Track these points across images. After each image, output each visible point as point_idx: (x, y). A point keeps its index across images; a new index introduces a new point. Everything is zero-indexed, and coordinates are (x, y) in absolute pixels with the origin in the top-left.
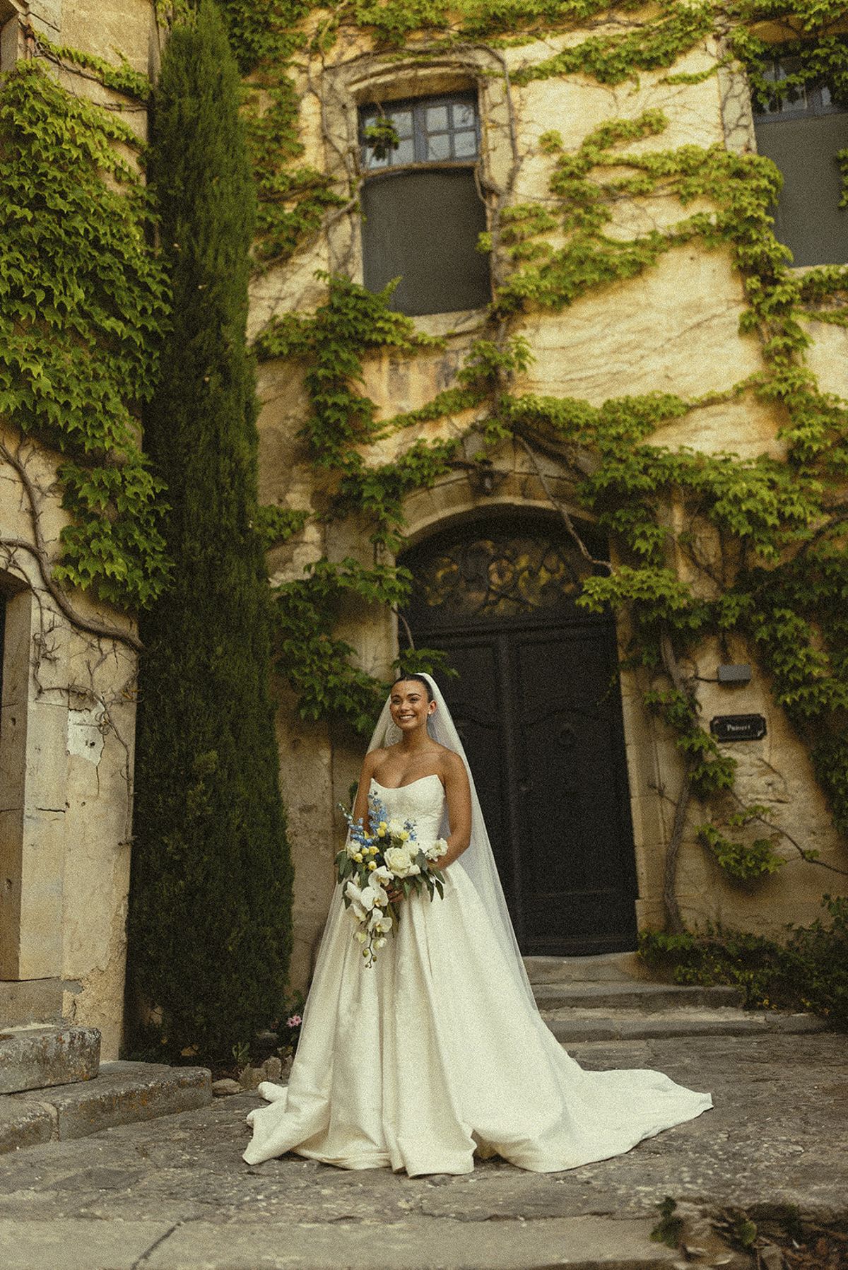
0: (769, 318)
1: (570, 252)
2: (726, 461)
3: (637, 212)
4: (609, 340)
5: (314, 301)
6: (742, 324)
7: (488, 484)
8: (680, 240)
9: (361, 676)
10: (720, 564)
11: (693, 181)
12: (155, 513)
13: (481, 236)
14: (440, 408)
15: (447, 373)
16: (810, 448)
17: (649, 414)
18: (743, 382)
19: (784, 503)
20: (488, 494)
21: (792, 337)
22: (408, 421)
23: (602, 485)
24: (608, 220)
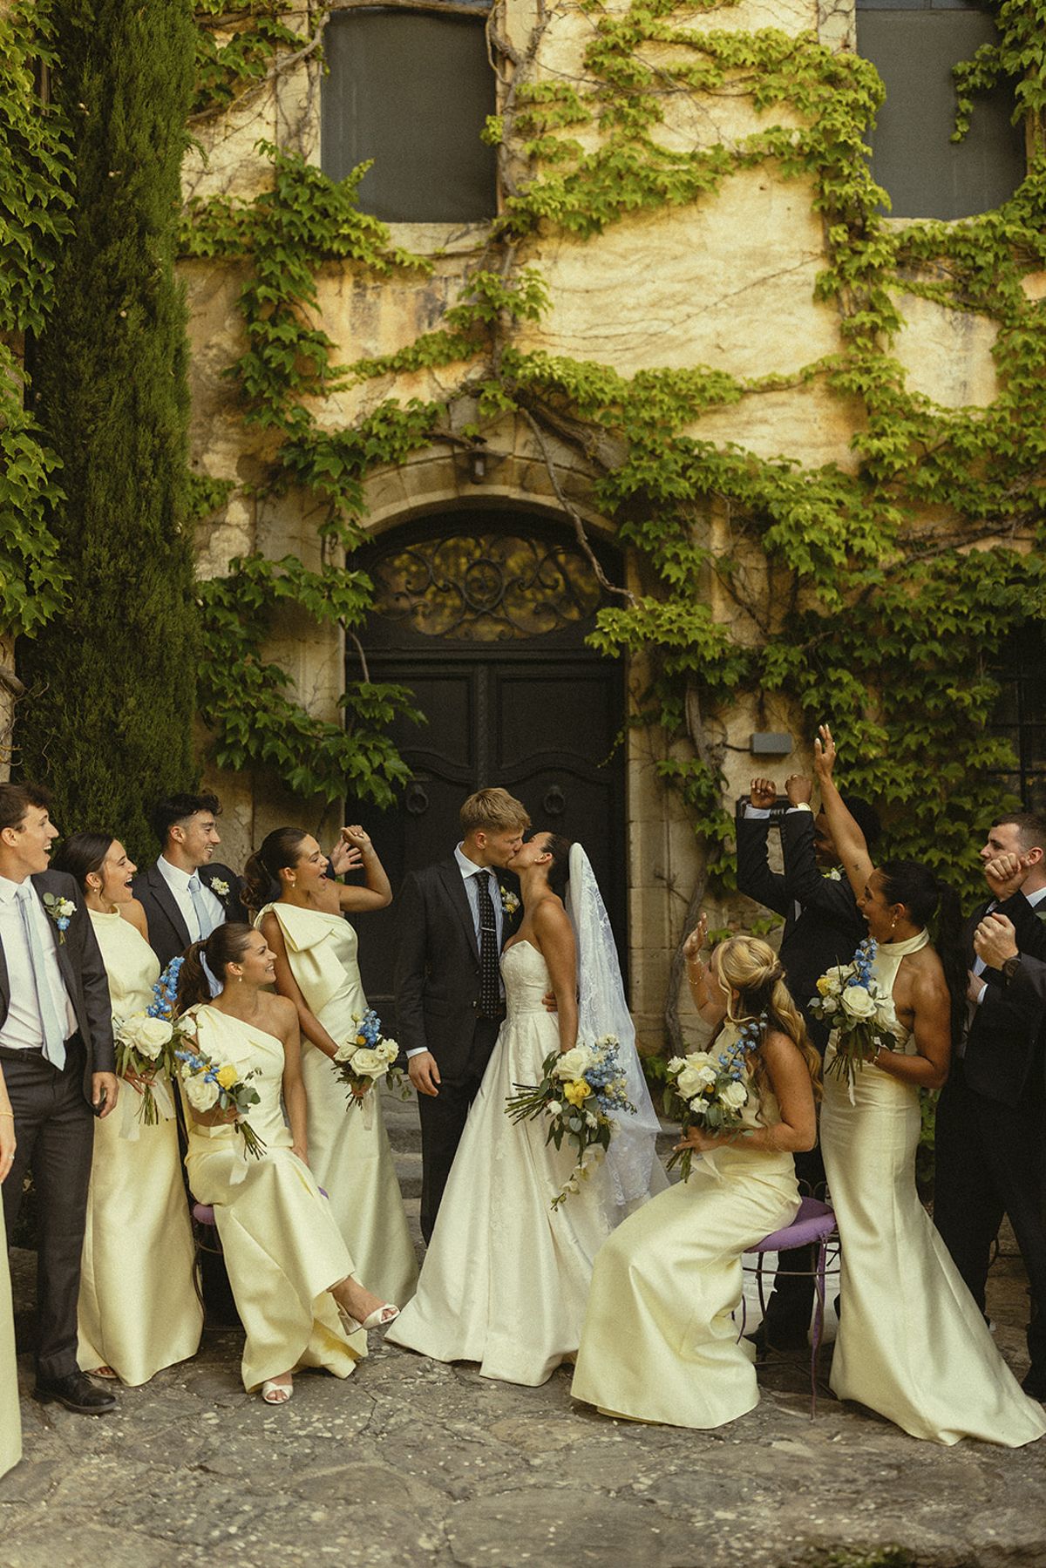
0: (854, 284)
1: (607, 159)
2: (784, 469)
3: (696, 113)
4: (649, 286)
5: (252, 184)
6: (819, 287)
7: (479, 468)
8: (749, 161)
9: (299, 714)
10: (765, 603)
11: (769, 79)
12: (44, 501)
13: (489, 119)
14: (421, 357)
15: (434, 309)
16: (891, 464)
17: (693, 397)
18: (814, 365)
19: (854, 534)
20: (477, 481)
21: (880, 312)
22: (377, 370)
23: (629, 488)
24: (659, 120)
